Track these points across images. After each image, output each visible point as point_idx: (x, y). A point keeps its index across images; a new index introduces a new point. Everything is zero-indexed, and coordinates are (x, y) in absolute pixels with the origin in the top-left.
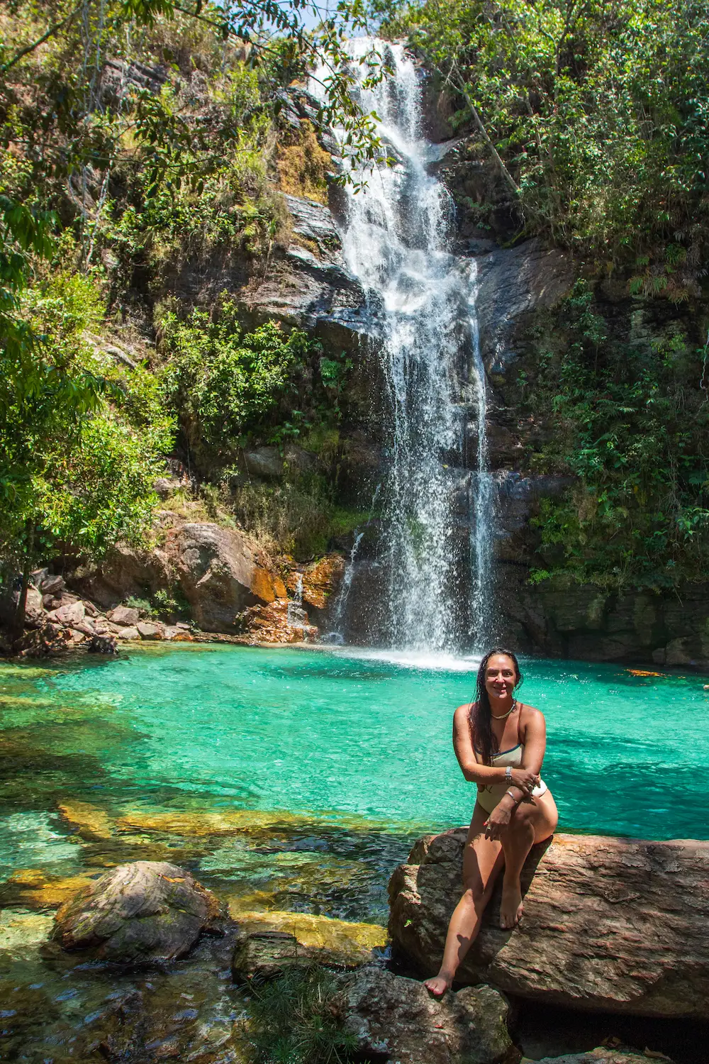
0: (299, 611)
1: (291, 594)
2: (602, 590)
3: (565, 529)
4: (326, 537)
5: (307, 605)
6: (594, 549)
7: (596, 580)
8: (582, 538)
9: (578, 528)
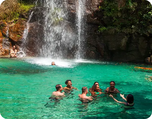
0: (7, 42)
1: (4, 36)
2: (127, 35)
3: (112, 11)
4: (18, 13)
5: (10, 40)
6: (124, 19)
7: (125, 31)
8: (119, 15)
9: (118, 10)
